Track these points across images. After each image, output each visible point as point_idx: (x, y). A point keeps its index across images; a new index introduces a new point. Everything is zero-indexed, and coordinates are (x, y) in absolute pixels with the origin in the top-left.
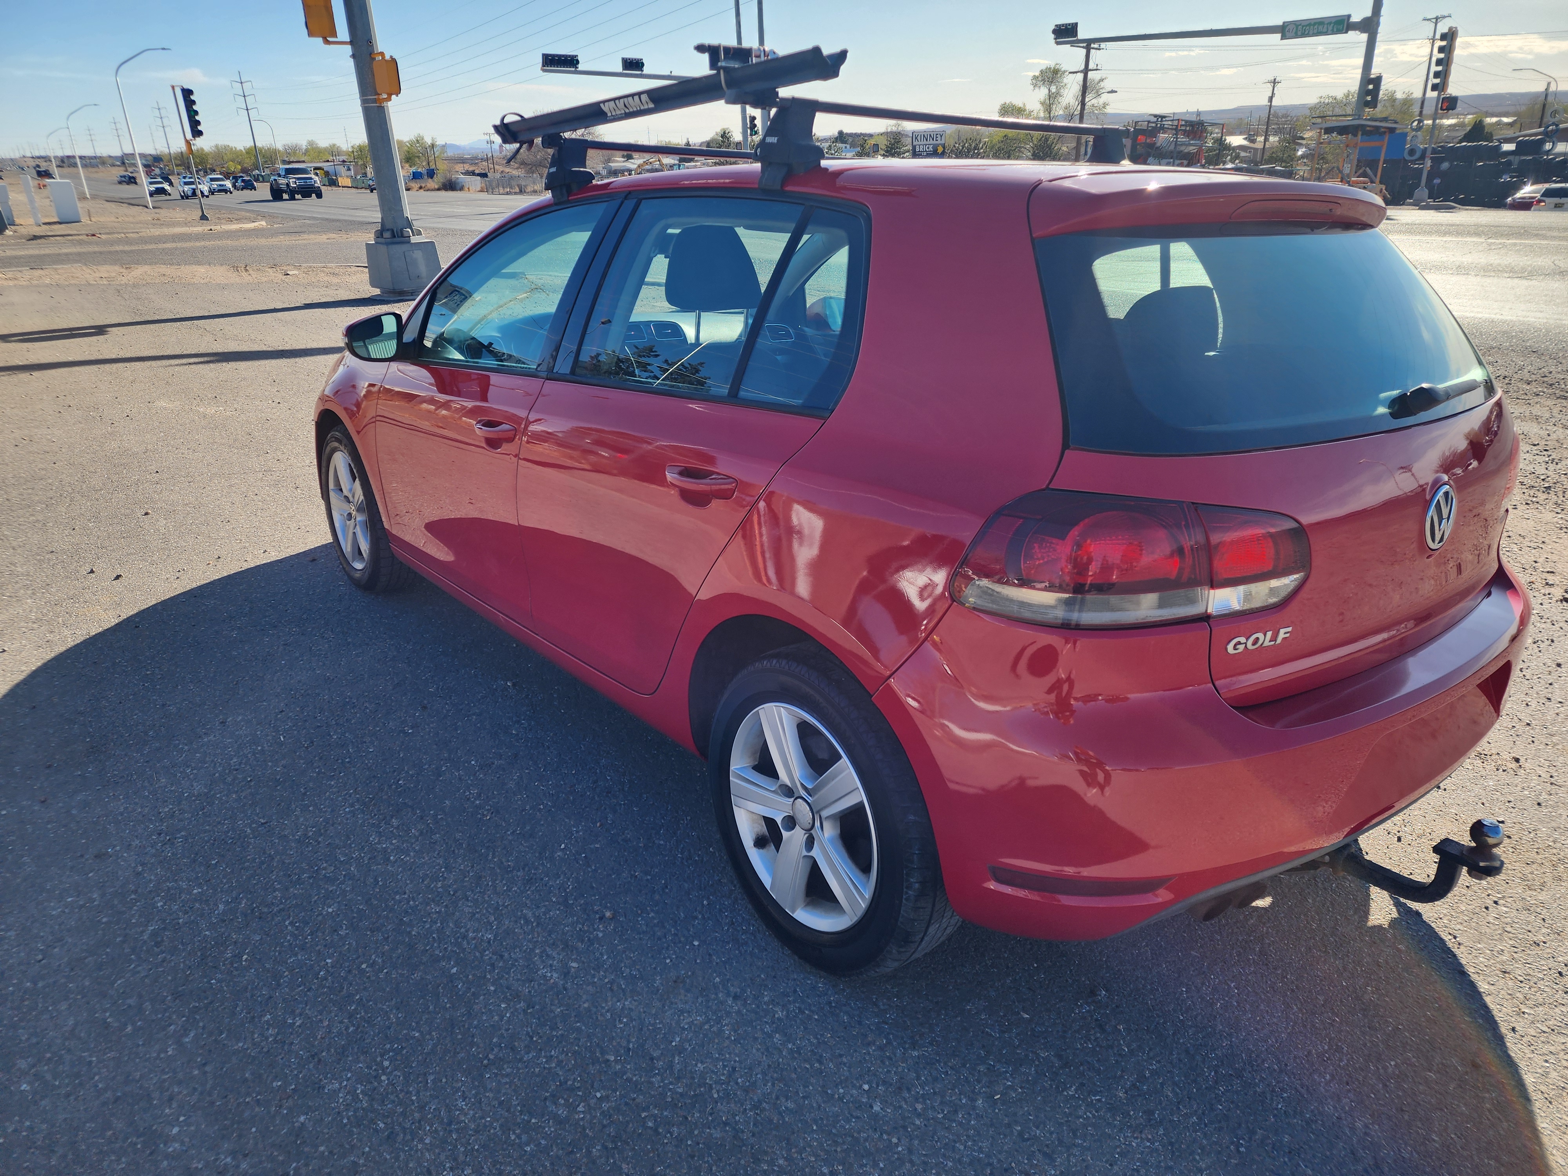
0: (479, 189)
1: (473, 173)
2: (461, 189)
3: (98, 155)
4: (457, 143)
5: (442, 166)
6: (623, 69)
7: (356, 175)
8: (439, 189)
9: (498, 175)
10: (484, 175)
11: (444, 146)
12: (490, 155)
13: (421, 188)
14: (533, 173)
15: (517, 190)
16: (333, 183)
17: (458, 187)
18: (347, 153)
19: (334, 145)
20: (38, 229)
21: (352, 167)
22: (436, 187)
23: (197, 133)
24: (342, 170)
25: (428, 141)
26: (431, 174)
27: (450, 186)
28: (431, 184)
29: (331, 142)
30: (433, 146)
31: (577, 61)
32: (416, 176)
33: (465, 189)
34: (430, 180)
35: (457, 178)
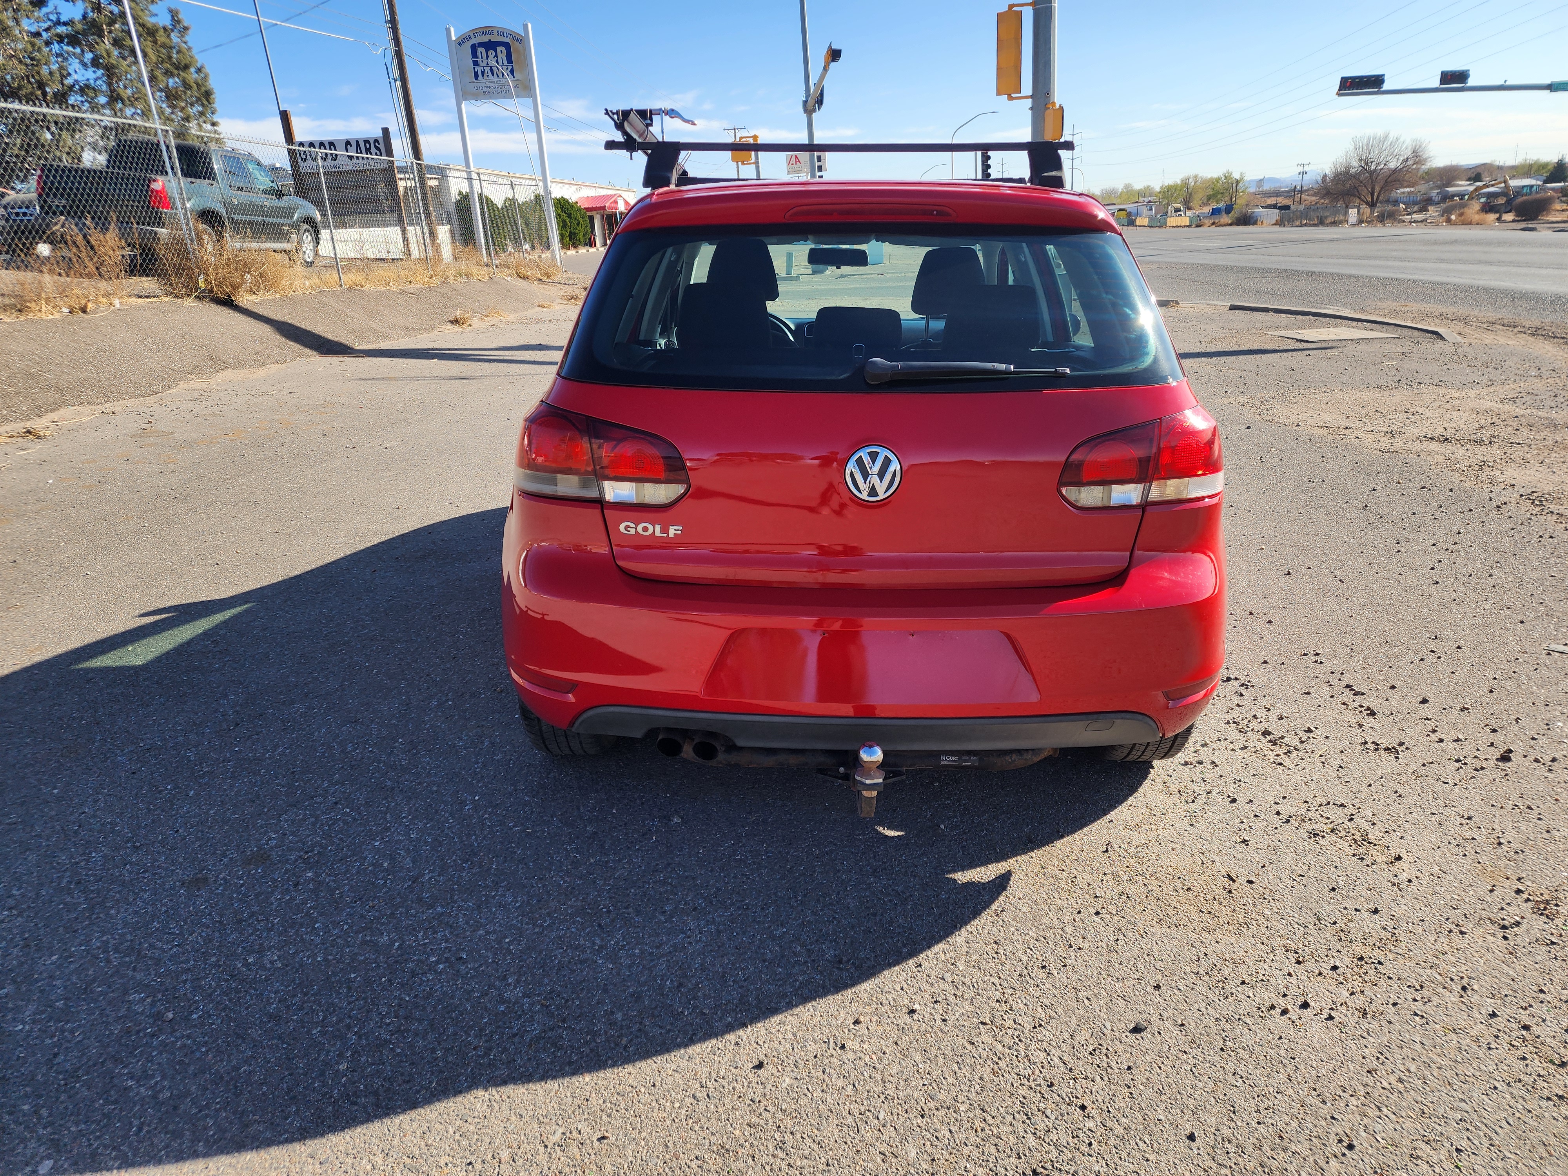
0: (1274, 222)
1: (1274, 207)
2: (1255, 223)
4: (1278, 176)
5: (1240, 202)
6: (1443, 84)
7: (1156, 215)
8: (1231, 225)
9: (1302, 207)
12: (1298, 188)
13: (1213, 224)
14: (1337, 204)
15: (1316, 222)
16: (1131, 223)
17: (1252, 222)
18: (1157, 194)
19: (1148, 187)
21: (1154, 208)
22: (1230, 222)
24: (1144, 211)
25: (1236, 176)
26: (1229, 209)
27: (1246, 220)
28: (1226, 219)
29: (1146, 184)
31: (1382, 82)
32: (1215, 212)
33: (1259, 223)
34: (1225, 216)
35: (1254, 212)
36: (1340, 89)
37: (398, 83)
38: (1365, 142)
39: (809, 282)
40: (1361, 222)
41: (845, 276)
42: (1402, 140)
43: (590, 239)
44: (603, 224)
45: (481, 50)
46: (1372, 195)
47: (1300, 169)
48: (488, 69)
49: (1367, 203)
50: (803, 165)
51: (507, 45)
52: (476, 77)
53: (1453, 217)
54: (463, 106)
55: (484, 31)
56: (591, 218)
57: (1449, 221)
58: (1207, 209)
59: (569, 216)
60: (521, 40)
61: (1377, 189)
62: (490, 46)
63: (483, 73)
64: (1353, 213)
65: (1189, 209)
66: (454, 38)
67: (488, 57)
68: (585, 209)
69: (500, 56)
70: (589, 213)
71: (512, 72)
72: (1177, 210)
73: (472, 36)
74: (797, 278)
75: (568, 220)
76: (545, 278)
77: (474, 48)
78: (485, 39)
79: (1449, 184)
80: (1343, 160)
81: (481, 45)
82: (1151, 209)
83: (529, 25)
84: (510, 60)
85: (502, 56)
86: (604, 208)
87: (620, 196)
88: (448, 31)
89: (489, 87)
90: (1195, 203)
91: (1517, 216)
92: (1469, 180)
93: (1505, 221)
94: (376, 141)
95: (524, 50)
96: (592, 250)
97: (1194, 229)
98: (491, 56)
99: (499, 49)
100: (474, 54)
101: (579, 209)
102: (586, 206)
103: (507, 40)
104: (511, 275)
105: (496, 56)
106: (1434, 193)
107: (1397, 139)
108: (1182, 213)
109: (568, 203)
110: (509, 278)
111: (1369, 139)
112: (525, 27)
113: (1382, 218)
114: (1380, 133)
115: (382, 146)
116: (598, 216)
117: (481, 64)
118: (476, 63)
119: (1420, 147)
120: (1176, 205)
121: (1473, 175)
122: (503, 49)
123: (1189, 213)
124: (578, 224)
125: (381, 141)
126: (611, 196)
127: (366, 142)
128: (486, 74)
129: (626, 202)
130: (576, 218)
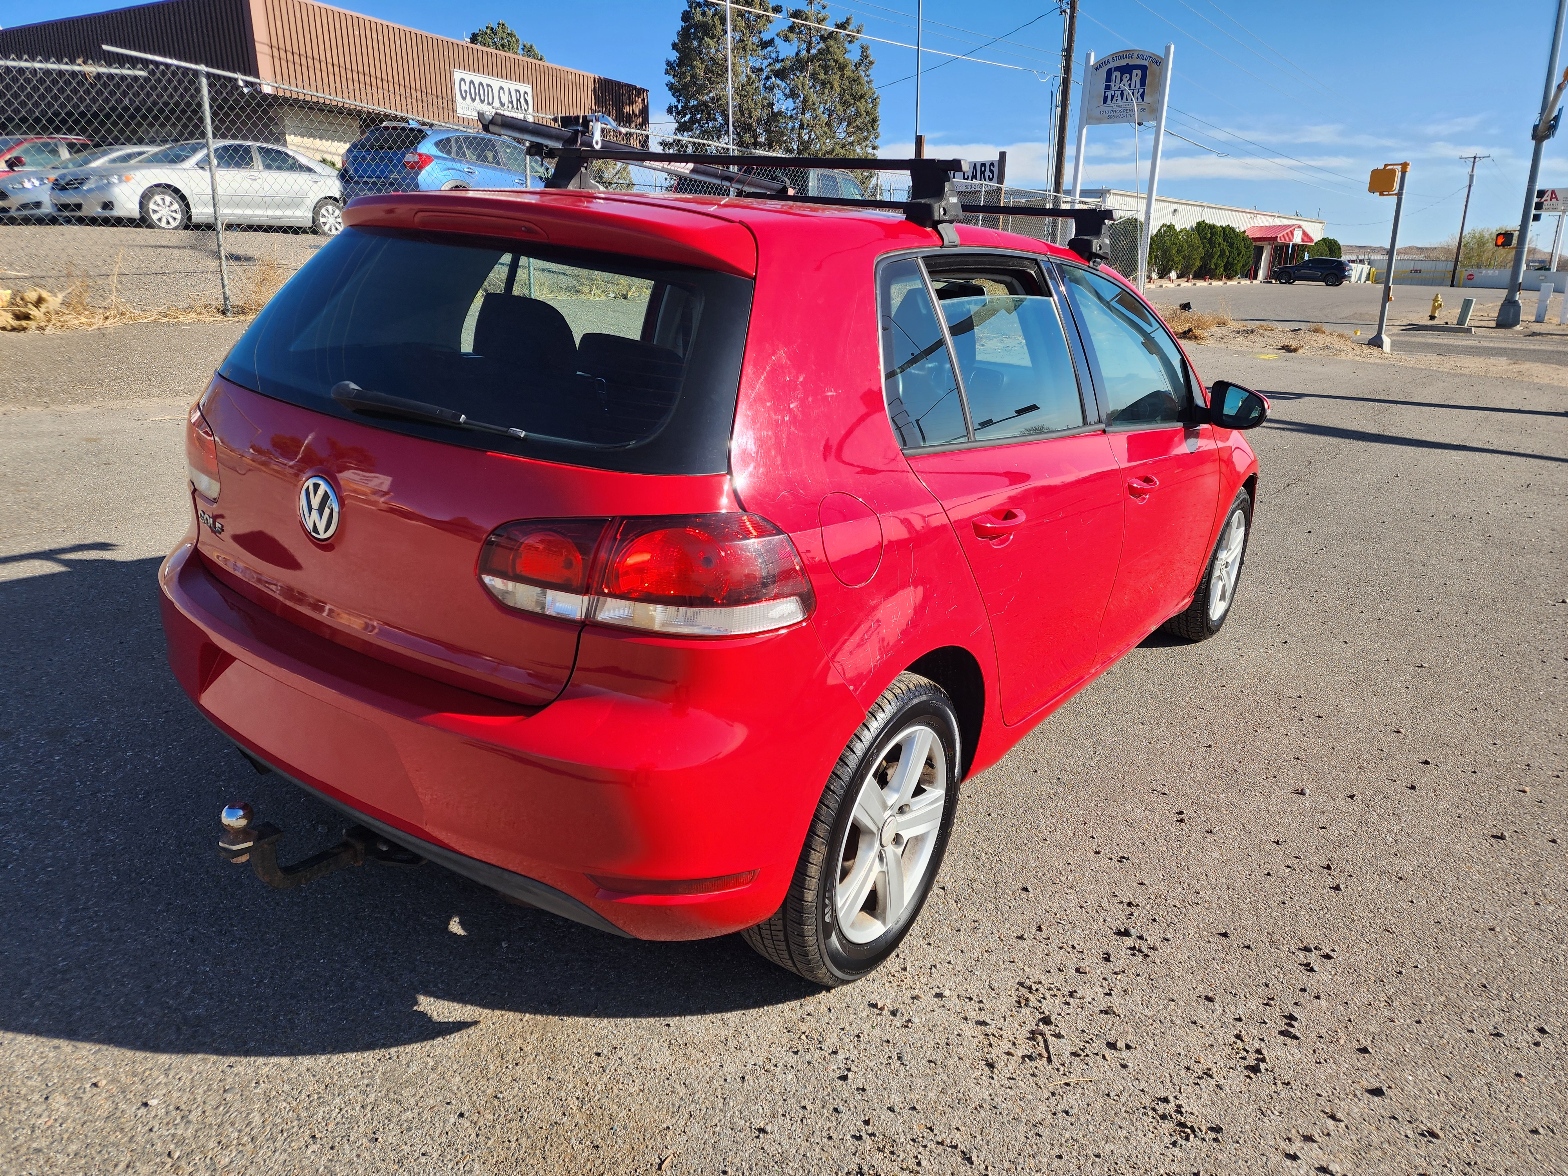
37: (1059, 109)
39: (1488, 336)
43: (1251, 271)
44: (1271, 257)
45: (1117, 74)
48: (1118, 93)
50: (1560, 202)
51: (1144, 68)
52: (1105, 102)
54: (1084, 131)
55: (1122, 55)
56: (1260, 251)
60: (1160, 62)
62: (1126, 70)
63: (1113, 97)
66: (1092, 62)
67: (1121, 80)
68: (1255, 239)
69: (1134, 79)
70: (1257, 244)
71: (1142, 96)
73: (1111, 60)
74: (1468, 330)
75: (1228, 250)
77: (1109, 73)
78: (1123, 63)
81: (1117, 69)
83: (1172, 47)
84: (1143, 83)
85: (1136, 80)
86: (1276, 239)
87: (1299, 226)
88: (1088, 56)
89: (1115, 111)
94: (992, 164)
95: (1161, 72)
96: (1248, 282)
98: (1125, 80)
99: (1134, 72)
100: (1109, 78)
101: (1245, 239)
102: (1258, 236)
103: (1146, 63)
105: (1130, 79)
112: (1168, 49)
115: (995, 170)
116: (1270, 247)
117: (1113, 88)
118: (1108, 88)
122: (1139, 72)
125: (996, 165)
126: (1288, 226)
127: (983, 165)
128: (1115, 99)
129: (1305, 234)
130: (1238, 248)
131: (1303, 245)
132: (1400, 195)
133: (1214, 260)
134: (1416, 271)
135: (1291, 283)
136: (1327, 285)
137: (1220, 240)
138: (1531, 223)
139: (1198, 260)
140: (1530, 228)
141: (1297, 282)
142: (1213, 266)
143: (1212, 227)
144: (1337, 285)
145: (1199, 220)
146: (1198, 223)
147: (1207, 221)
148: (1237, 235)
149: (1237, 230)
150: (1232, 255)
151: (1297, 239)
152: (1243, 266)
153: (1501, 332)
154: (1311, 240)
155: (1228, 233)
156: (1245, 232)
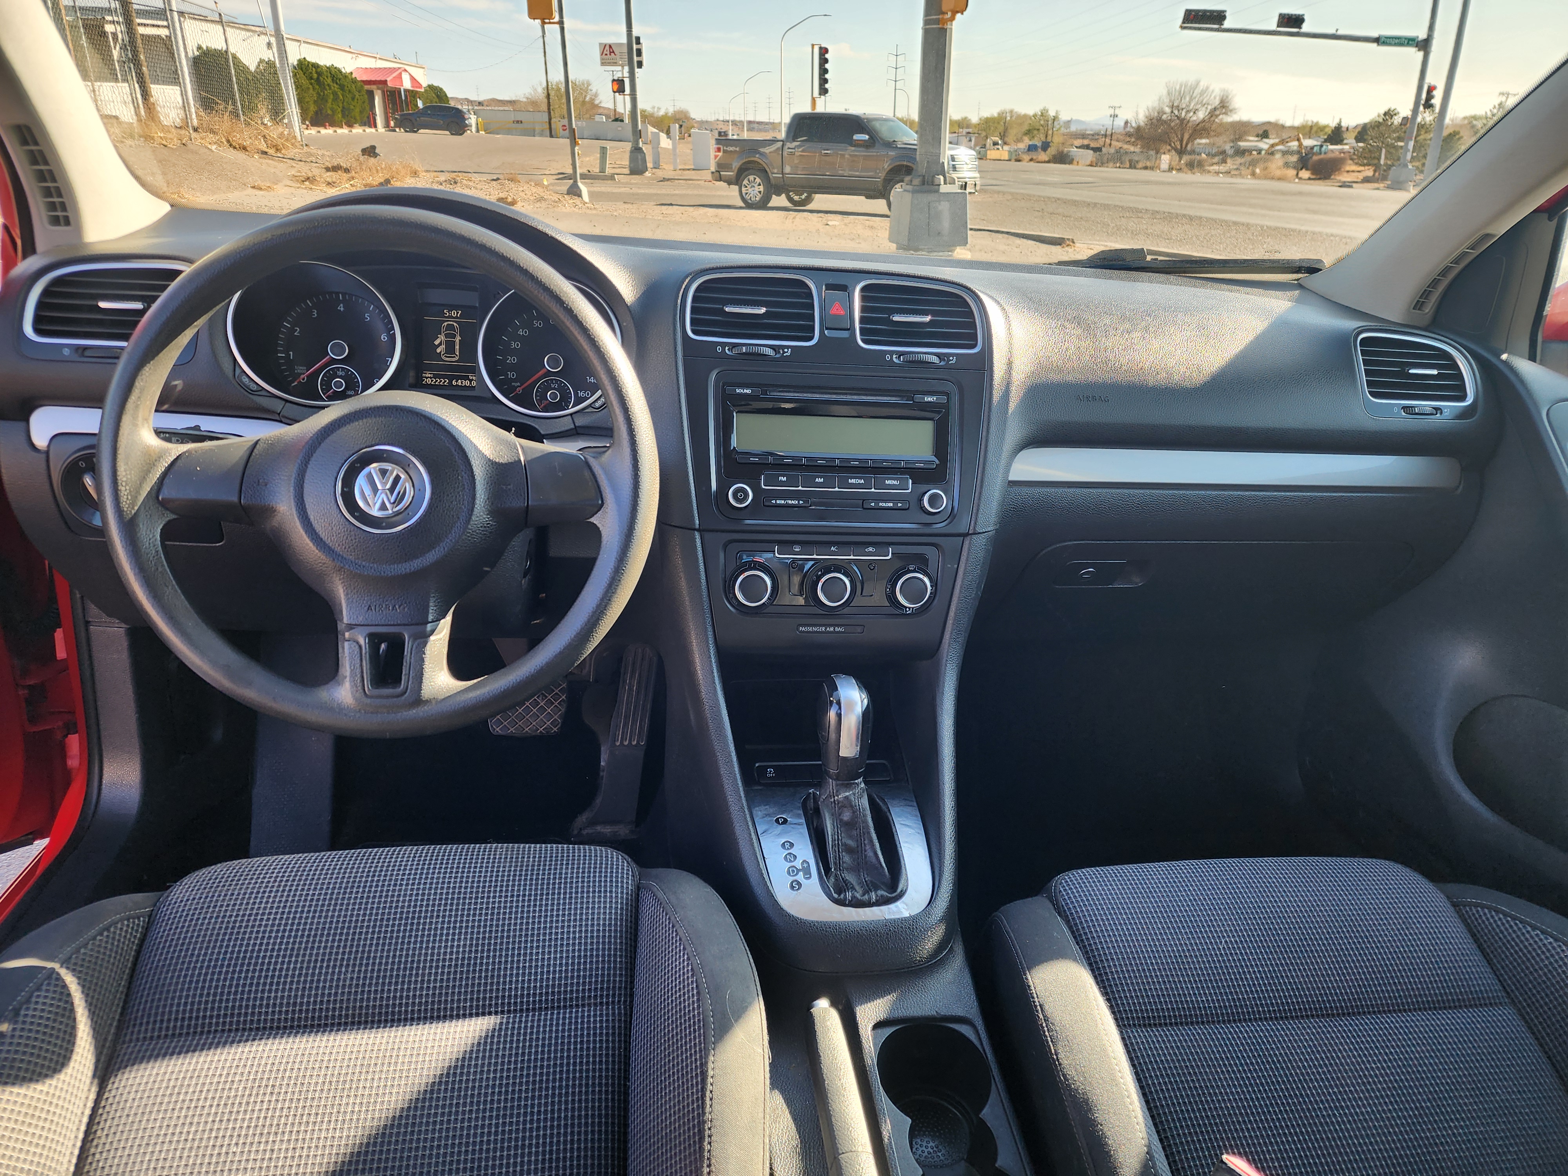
0: (1088, 162)
1: (1087, 147)
2: (1071, 162)
3: (771, 121)
5: (1057, 140)
6: (1278, 26)
7: (975, 146)
8: (1048, 162)
9: (1112, 151)
10: (1097, 150)
11: (1068, 123)
12: (1109, 133)
13: (1031, 160)
14: (1148, 149)
15: (1128, 165)
17: (1068, 160)
18: (975, 126)
19: (966, 118)
20: (674, 173)
21: (973, 139)
22: (1047, 159)
23: (824, 91)
25: (1052, 114)
26: (1045, 146)
27: (1062, 158)
28: (1043, 156)
30: (1055, 119)
31: (1224, 18)
32: (1031, 148)
33: (1075, 162)
34: (1043, 153)
35: (1069, 152)
36: (1184, 22)
38: (1178, 88)
39: (627, 183)
40: (1171, 169)
41: (668, 180)
42: (1211, 89)
43: (368, 117)
44: (384, 102)
46: (1181, 141)
47: (1111, 112)
49: (1176, 150)
50: (618, 57)
53: (1258, 171)
56: (371, 94)
57: (1253, 174)
58: (1022, 146)
59: (342, 87)
61: (1186, 136)
64: (1165, 159)
65: (1005, 143)
68: (363, 81)
70: (367, 87)
72: (995, 144)
74: (612, 177)
75: (340, 93)
76: (271, 151)
79: (1240, 139)
80: (1156, 104)
82: (970, 140)
86: (385, 82)
87: (405, 70)
90: (1010, 138)
91: (1312, 174)
92: (1257, 136)
93: (1300, 179)
96: (369, 130)
97: (1013, 163)
101: (354, 81)
102: (365, 78)
104: (219, 143)
106: (1228, 147)
107: (1207, 88)
108: (999, 147)
109: (340, 72)
110: (214, 147)
111: (1181, 86)
113: (1191, 166)
114: (1191, 79)
116: (379, 92)
119: (1227, 97)
120: (993, 138)
121: (1261, 132)
123: (1006, 148)
124: (353, 99)
126: (394, 70)
129: (413, 79)
130: (350, 91)
131: (412, 91)
132: (561, 23)
133: (329, 105)
134: (518, 122)
135: (415, 132)
136: (452, 134)
137: (329, 81)
138: (637, 70)
139: (311, 103)
140: (637, 75)
141: (421, 131)
142: (329, 112)
143: (316, 66)
144: (461, 134)
145: (298, 58)
146: (299, 61)
147: (308, 59)
148: (345, 76)
149: (343, 71)
150: (346, 100)
151: (407, 84)
152: (361, 112)
153: (636, 179)
154: (420, 86)
155: (335, 74)
156: (351, 73)
